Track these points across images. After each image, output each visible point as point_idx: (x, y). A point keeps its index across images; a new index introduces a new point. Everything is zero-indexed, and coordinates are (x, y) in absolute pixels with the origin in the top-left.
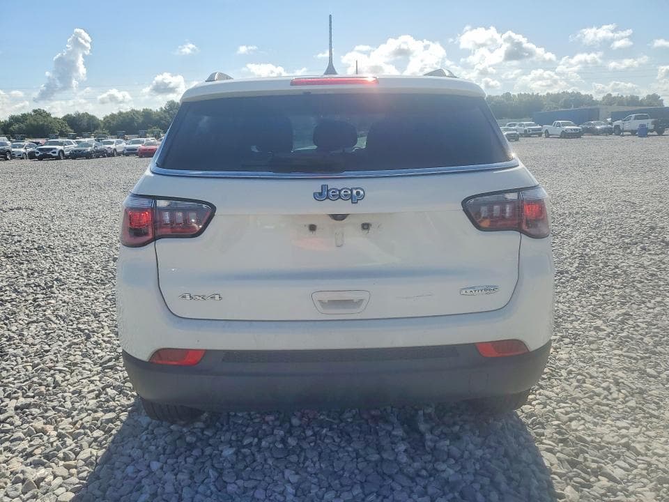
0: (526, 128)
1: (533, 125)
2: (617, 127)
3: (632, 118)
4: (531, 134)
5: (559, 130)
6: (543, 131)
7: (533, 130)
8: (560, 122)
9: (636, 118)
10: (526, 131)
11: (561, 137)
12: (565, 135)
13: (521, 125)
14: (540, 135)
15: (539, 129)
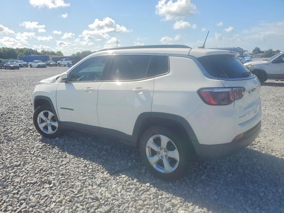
0: (20, 63)
1: (23, 62)
2: (59, 63)
3: (64, 60)
4: (23, 66)
5: (36, 65)
6: (29, 65)
7: (24, 64)
8: (36, 61)
9: (65, 60)
10: (20, 65)
11: (37, 67)
12: (39, 66)
13: (17, 62)
14: (27, 66)
15: (26, 64)
